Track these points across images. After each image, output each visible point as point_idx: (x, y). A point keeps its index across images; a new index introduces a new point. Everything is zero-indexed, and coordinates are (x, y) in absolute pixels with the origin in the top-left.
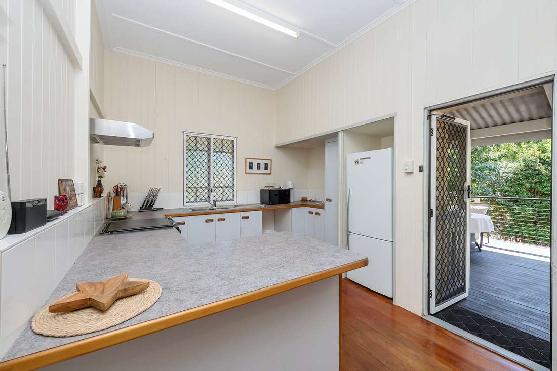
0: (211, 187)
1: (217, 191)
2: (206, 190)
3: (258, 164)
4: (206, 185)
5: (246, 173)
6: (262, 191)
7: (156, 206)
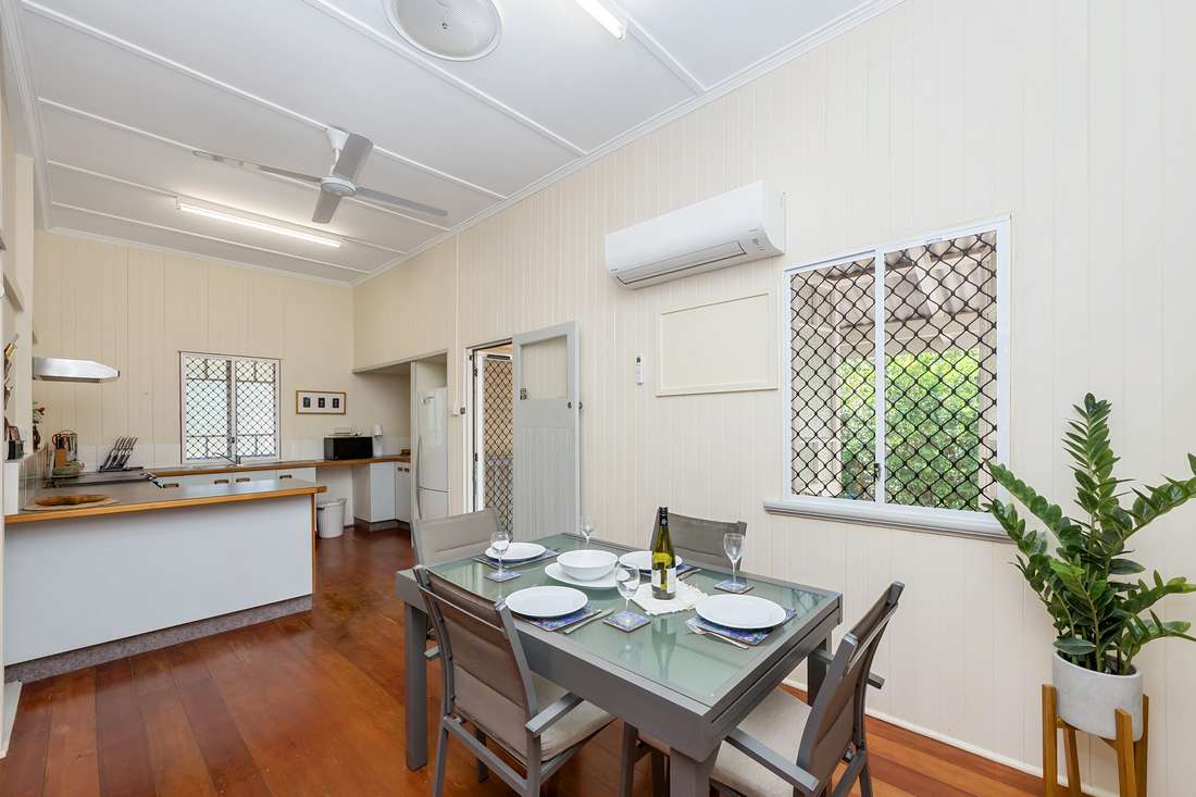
0: (233, 435)
1: (244, 440)
2: (224, 440)
3: (320, 399)
4: (224, 432)
5: (297, 413)
6: (326, 439)
7: (129, 465)
